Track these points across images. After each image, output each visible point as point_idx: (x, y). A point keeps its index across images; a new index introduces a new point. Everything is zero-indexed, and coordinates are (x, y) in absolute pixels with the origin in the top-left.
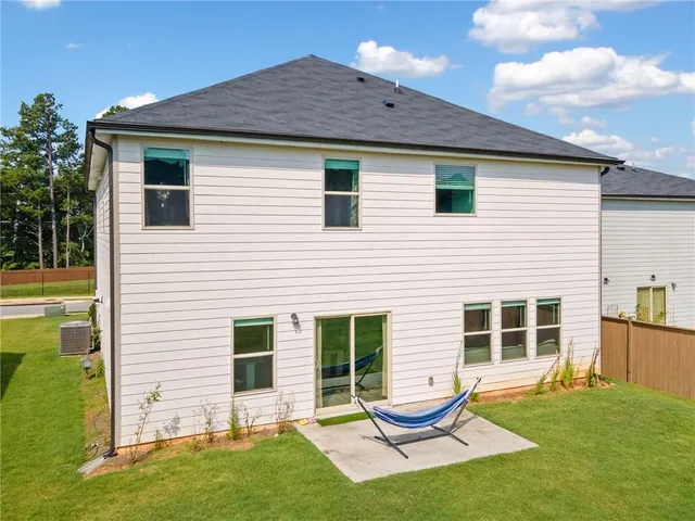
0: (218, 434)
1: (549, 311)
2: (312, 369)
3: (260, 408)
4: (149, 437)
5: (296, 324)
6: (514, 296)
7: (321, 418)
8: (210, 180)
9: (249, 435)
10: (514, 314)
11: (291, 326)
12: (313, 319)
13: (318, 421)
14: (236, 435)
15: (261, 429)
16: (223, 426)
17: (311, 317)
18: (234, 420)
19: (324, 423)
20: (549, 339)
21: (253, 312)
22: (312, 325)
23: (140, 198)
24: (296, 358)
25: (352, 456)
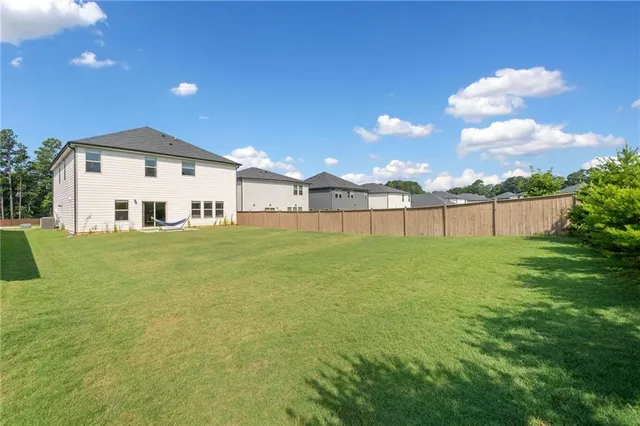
0: (110, 231)
1: (220, 205)
3: (124, 226)
4: (87, 230)
5: (136, 203)
6: (208, 200)
8: (107, 160)
9: (120, 232)
10: (208, 205)
11: (134, 204)
12: (141, 202)
14: (116, 232)
15: (124, 231)
16: (111, 229)
18: (115, 228)
20: (220, 213)
21: (122, 198)
23: (84, 164)
24: (136, 214)
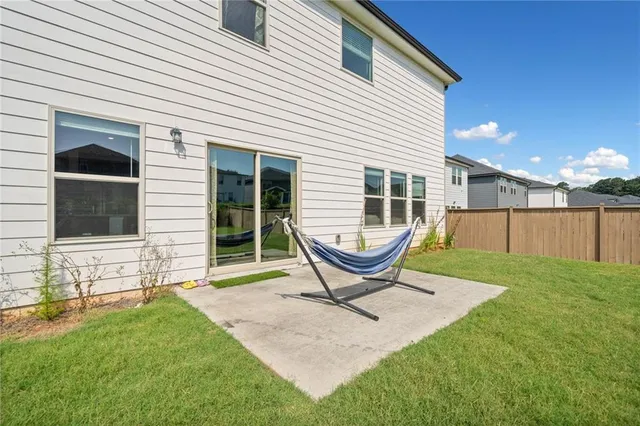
0: (16, 313)
2: (203, 213)
5: (179, 144)
7: (217, 279)
9: (82, 309)
11: (170, 147)
12: (204, 144)
13: (211, 283)
14: (55, 311)
15: (115, 298)
17: (202, 141)
19: (220, 285)
22: (203, 152)
25: (278, 327)
